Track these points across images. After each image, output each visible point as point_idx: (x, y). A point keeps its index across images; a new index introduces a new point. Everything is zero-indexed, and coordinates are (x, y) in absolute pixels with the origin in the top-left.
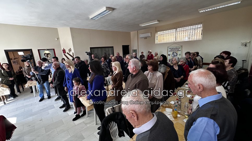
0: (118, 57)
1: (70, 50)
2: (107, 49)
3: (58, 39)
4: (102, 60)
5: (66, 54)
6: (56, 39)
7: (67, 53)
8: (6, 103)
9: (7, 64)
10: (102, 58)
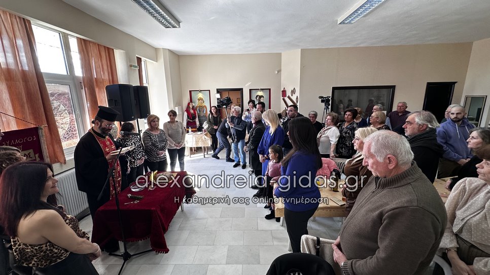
0: (400, 114)
1: (293, 92)
2: (375, 92)
3: (279, 71)
4: (346, 116)
5: (286, 99)
6: (276, 72)
7: (287, 96)
8: (206, 156)
9: (215, 107)
10: (348, 113)
